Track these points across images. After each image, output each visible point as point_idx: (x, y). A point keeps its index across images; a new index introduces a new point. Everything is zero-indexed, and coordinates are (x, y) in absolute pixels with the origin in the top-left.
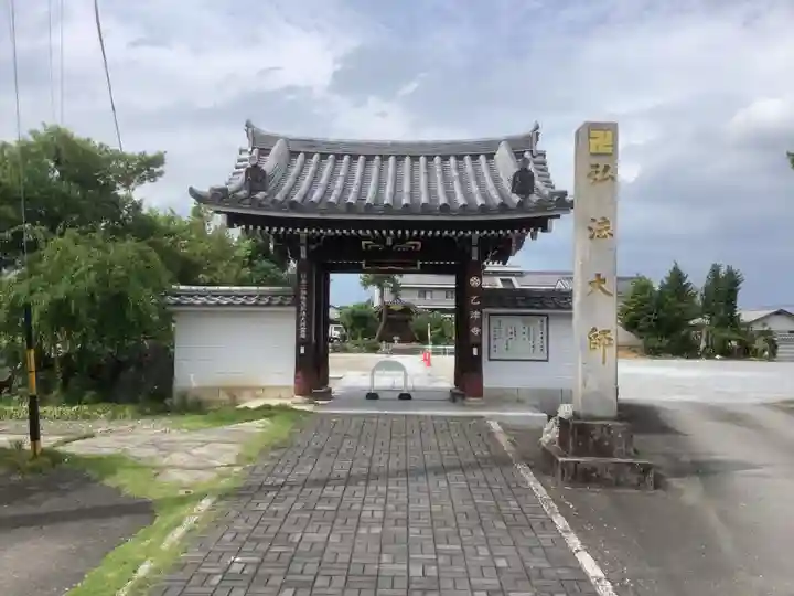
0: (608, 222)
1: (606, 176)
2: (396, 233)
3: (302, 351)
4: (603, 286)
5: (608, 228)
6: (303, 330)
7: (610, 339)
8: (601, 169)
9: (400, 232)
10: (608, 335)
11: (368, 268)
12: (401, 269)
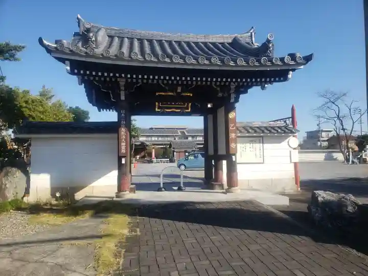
3: (123, 162)
6: (124, 148)
11: (159, 110)
12: (179, 110)
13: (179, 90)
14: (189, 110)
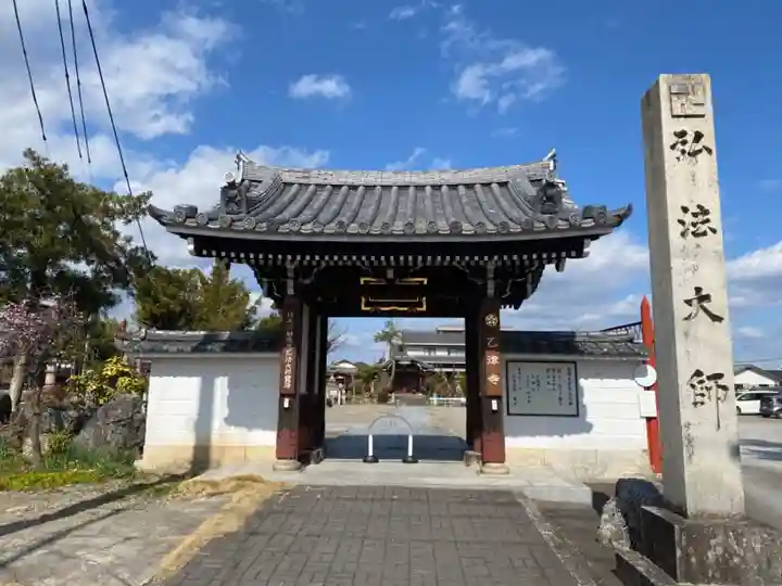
0: (706, 212)
1: (698, 146)
2: (397, 259)
3: (286, 405)
4: (705, 304)
5: (708, 221)
6: (288, 379)
7: (725, 388)
8: (690, 137)
9: (402, 258)
10: (721, 382)
11: (368, 309)
12: (406, 309)
13: (390, 274)
14: (424, 308)
